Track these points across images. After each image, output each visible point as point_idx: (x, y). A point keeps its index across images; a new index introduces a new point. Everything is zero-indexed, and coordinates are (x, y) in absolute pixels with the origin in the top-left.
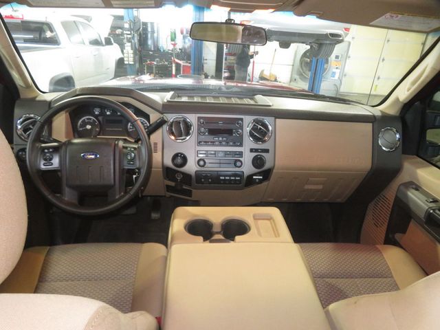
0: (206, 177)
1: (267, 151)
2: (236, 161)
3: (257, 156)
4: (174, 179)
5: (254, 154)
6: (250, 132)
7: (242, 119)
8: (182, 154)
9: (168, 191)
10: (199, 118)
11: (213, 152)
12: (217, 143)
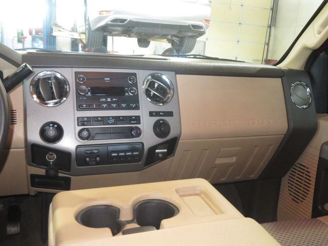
0: (92, 155)
1: (170, 114)
2: (132, 129)
3: (159, 121)
4: (45, 163)
5: (156, 119)
6: (147, 90)
7: (135, 75)
8: (54, 123)
9: (33, 186)
10: (76, 73)
11: (100, 119)
12: (105, 105)
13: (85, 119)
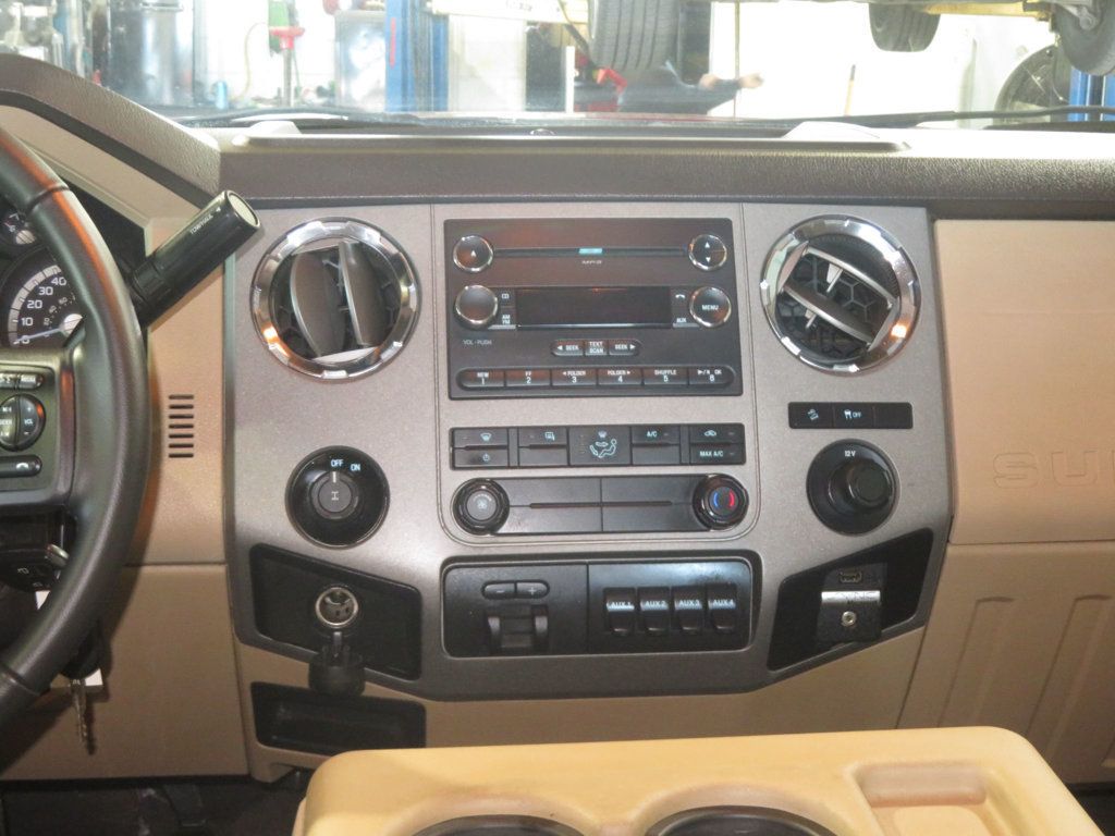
0: (515, 605)
1: (896, 416)
2: (701, 486)
3: (835, 449)
4: (310, 636)
5: (819, 439)
6: (782, 298)
7: (723, 227)
8: (349, 455)
9: (264, 738)
10: (453, 229)
11: (550, 436)
12: (575, 375)
13: (486, 438)
